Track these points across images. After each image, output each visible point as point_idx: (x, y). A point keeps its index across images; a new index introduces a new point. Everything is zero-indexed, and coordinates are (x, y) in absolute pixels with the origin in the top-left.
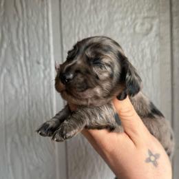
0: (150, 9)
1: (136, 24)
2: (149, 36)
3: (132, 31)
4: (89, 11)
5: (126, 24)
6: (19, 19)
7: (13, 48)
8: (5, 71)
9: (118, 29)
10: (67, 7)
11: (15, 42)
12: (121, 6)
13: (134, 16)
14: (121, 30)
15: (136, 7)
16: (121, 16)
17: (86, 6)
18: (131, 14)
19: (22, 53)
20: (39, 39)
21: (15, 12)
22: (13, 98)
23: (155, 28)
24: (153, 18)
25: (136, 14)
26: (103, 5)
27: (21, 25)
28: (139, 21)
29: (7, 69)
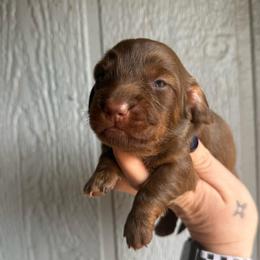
0: (224, 25)
1: (207, 44)
2: (224, 60)
3: (201, 53)
4: (142, 26)
5: (193, 43)
6: (40, 35)
7: (30, 78)
8: (20, 110)
10: (110, 19)
11: (34, 69)
12: (186, 19)
13: (203, 33)
14: (187, 52)
16: (186, 33)
17: (137, 19)
18: (200, 30)
19: (46, 85)
20: (70, 65)
21: (33, 26)
22: (33, 150)
23: (232, 50)
24: (229, 36)
25: (206, 30)
26: (161, 17)
27: (43, 43)
28: (211, 40)
29: (23, 108)
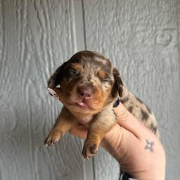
0: (169, 22)
1: (157, 35)
2: (169, 47)
3: (153, 42)
4: (113, 23)
5: (147, 36)
6: (43, 31)
7: (37, 60)
8: (30, 81)
9: (140, 40)
10: (91, 19)
11: (40, 54)
12: (142, 18)
13: (154, 28)
14: (143, 41)
15: (157, 19)
16: (143, 28)
17: (109, 19)
18: (152, 26)
19: (47, 64)
20: (63, 50)
21: (39, 24)
22: (40, 109)
23: (174, 39)
24: (172, 30)
25: (156, 26)
26: (126, 18)
27: (45, 36)
28: (160, 32)
29: (32, 80)
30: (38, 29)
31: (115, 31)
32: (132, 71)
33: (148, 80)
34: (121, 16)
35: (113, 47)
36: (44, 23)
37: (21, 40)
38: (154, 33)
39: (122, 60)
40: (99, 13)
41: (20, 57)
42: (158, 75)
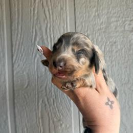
1: (126, 24)
3: (123, 29)
4: (94, 16)
5: (119, 24)
6: (47, 22)
7: (43, 41)
9: (114, 27)
10: (80, 13)
11: (45, 37)
12: (115, 13)
13: (124, 19)
14: (116, 29)
15: (126, 13)
16: (115, 19)
17: (92, 13)
18: (122, 18)
25: (125, 18)
27: (49, 25)
28: (128, 23)
29: (39, 55)
30: (44, 21)
31: (96, 22)
32: (108, 49)
33: (119, 55)
34: (101, 11)
35: (95, 32)
36: (48, 16)
37: (33, 28)
38: (124, 23)
39: (101, 41)
40: (86, 10)
41: (32, 39)
42: (127, 52)
